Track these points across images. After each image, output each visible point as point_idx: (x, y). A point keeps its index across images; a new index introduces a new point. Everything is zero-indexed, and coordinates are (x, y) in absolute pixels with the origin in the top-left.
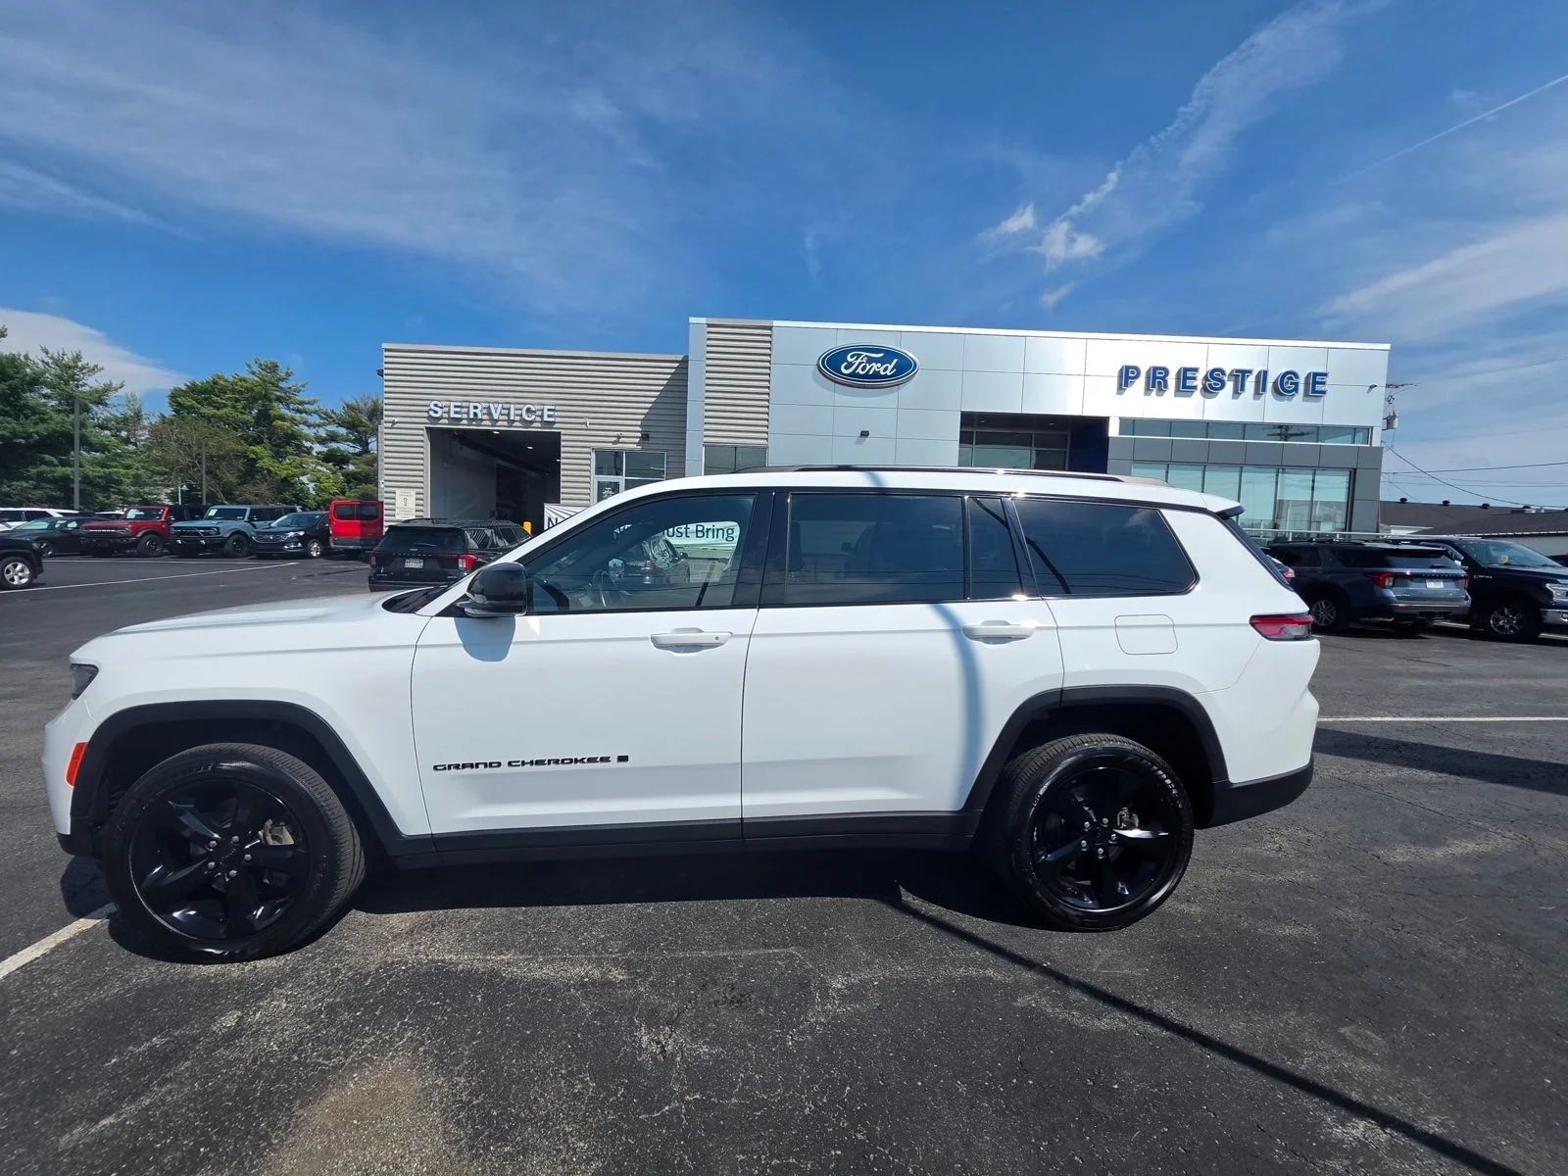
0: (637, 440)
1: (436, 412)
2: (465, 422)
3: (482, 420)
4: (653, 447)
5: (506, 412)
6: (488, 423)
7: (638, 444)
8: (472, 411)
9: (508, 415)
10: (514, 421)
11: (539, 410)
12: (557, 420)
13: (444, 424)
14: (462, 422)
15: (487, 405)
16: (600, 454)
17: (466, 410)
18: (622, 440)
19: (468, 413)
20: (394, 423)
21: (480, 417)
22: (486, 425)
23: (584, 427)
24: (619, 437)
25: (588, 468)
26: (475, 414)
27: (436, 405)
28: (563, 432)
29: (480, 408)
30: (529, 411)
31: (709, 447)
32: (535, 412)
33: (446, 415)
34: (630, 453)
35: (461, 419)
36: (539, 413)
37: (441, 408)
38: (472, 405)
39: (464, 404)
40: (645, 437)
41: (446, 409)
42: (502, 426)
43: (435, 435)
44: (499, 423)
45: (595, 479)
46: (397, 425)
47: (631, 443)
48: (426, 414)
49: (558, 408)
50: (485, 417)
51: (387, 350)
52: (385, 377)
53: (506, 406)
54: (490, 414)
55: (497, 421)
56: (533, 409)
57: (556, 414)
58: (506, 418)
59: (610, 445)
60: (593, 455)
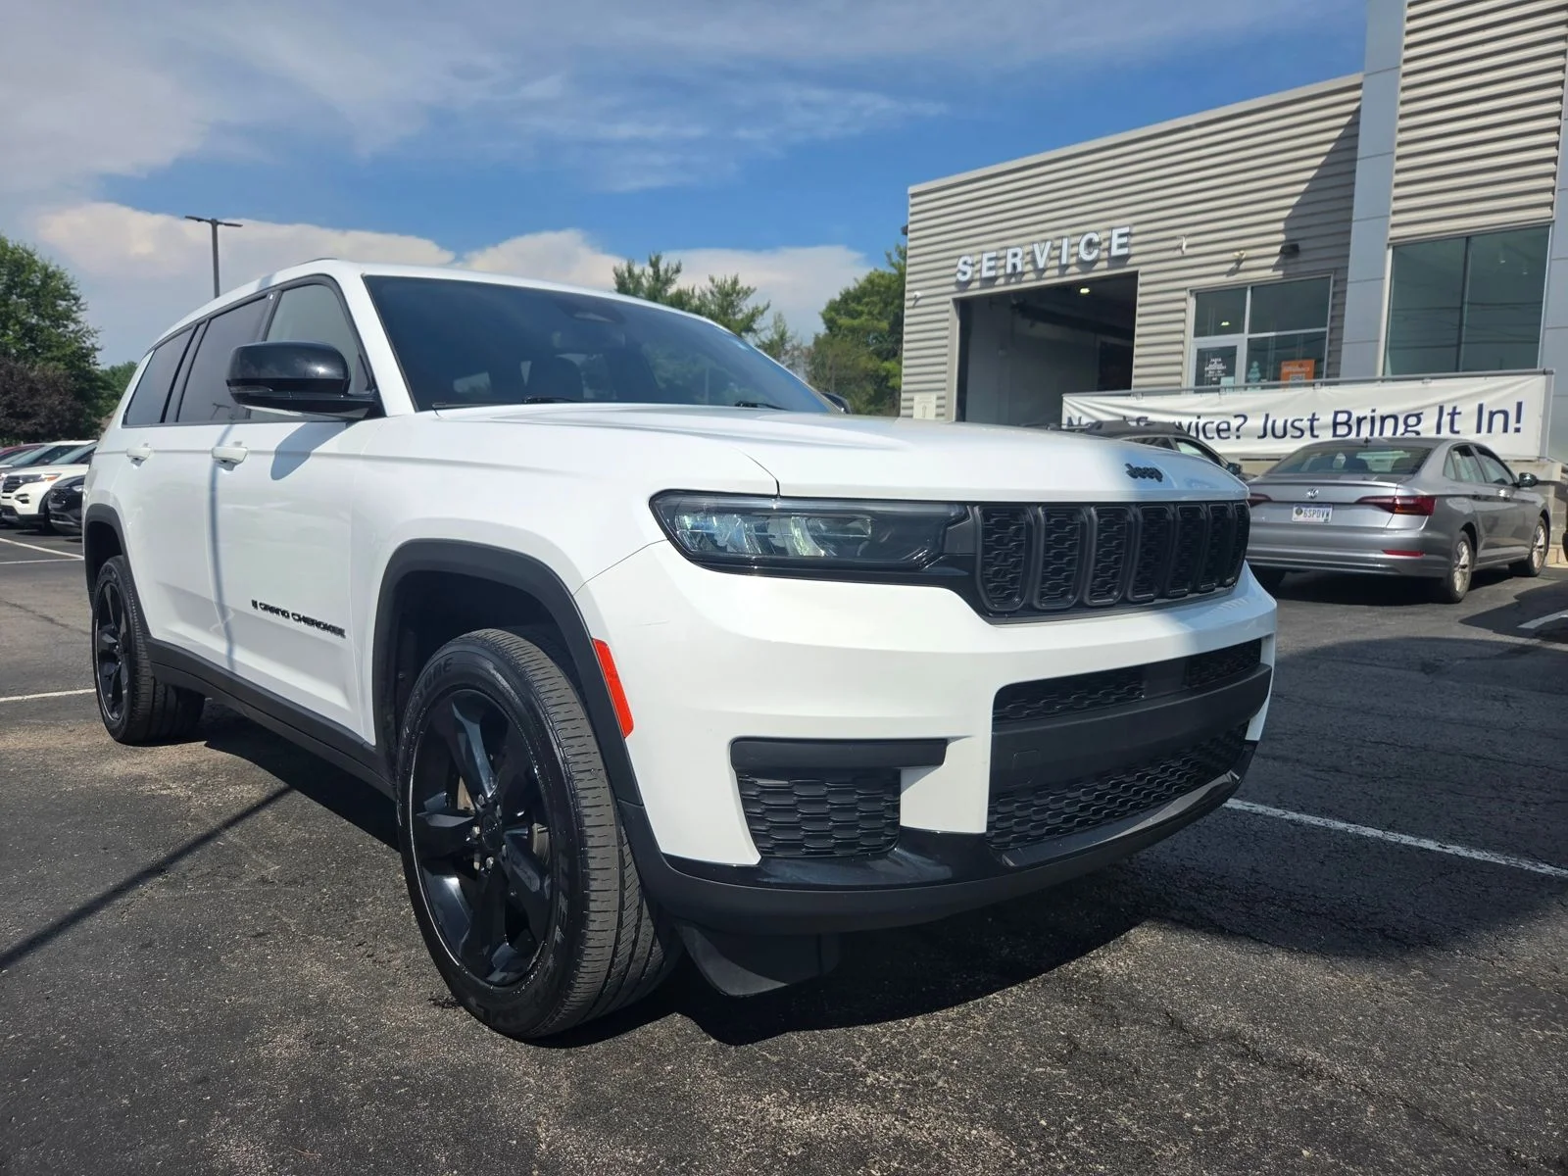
0: (1274, 261)
1: (965, 273)
2: (1001, 281)
3: (1023, 274)
4: (1304, 268)
5: (1057, 253)
6: (1032, 276)
7: (1275, 267)
8: (1010, 261)
9: (1059, 257)
10: (1067, 266)
11: (1105, 240)
12: (1135, 250)
13: (975, 290)
14: (997, 283)
15: (1028, 249)
16: (1205, 298)
17: (1002, 262)
18: (1243, 265)
19: (1005, 267)
20: (917, 299)
21: (1019, 269)
22: (1030, 282)
23: (1178, 253)
24: (1239, 261)
25: (1180, 326)
26: (1014, 266)
27: (965, 263)
28: (1142, 269)
29: (1020, 256)
30: (1090, 244)
31: (1400, 248)
32: (1100, 243)
33: (977, 276)
34: (1258, 288)
35: (994, 279)
36: (1106, 245)
37: (973, 265)
38: (1010, 252)
39: (1002, 253)
40: (1290, 251)
41: (978, 267)
42: (1052, 278)
43: (965, 307)
44: (1048, 274)
45: (1192, 345)
46: (920, 302)
47: (1264, 269)
48: (953, 280)
49: (1135, 229)
50: (1029, 267)
51: (914, 195)
52: (910, 235)
53: (1057, 243)
54: (1034, 261)
55: (1044, 270)
56: (1096, 238)
57: (1134, 240)
58: (1056, 263)
59: (1223, 279)
60: (1192, 303)
